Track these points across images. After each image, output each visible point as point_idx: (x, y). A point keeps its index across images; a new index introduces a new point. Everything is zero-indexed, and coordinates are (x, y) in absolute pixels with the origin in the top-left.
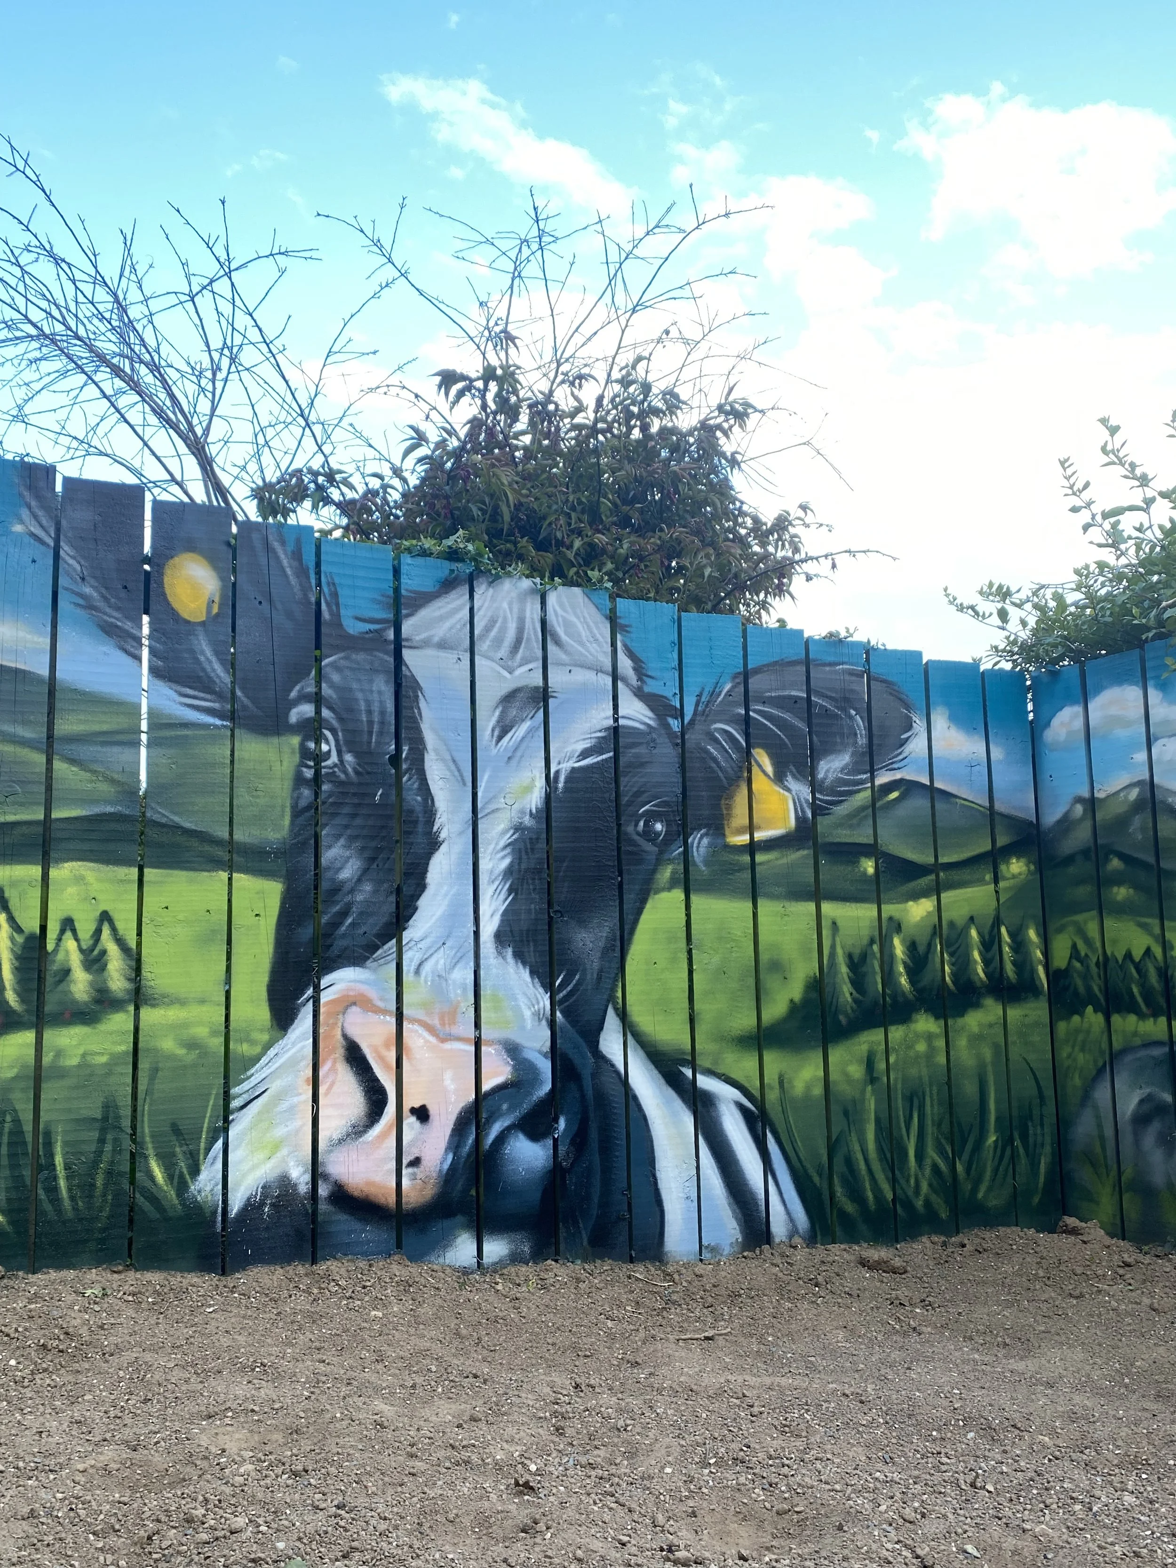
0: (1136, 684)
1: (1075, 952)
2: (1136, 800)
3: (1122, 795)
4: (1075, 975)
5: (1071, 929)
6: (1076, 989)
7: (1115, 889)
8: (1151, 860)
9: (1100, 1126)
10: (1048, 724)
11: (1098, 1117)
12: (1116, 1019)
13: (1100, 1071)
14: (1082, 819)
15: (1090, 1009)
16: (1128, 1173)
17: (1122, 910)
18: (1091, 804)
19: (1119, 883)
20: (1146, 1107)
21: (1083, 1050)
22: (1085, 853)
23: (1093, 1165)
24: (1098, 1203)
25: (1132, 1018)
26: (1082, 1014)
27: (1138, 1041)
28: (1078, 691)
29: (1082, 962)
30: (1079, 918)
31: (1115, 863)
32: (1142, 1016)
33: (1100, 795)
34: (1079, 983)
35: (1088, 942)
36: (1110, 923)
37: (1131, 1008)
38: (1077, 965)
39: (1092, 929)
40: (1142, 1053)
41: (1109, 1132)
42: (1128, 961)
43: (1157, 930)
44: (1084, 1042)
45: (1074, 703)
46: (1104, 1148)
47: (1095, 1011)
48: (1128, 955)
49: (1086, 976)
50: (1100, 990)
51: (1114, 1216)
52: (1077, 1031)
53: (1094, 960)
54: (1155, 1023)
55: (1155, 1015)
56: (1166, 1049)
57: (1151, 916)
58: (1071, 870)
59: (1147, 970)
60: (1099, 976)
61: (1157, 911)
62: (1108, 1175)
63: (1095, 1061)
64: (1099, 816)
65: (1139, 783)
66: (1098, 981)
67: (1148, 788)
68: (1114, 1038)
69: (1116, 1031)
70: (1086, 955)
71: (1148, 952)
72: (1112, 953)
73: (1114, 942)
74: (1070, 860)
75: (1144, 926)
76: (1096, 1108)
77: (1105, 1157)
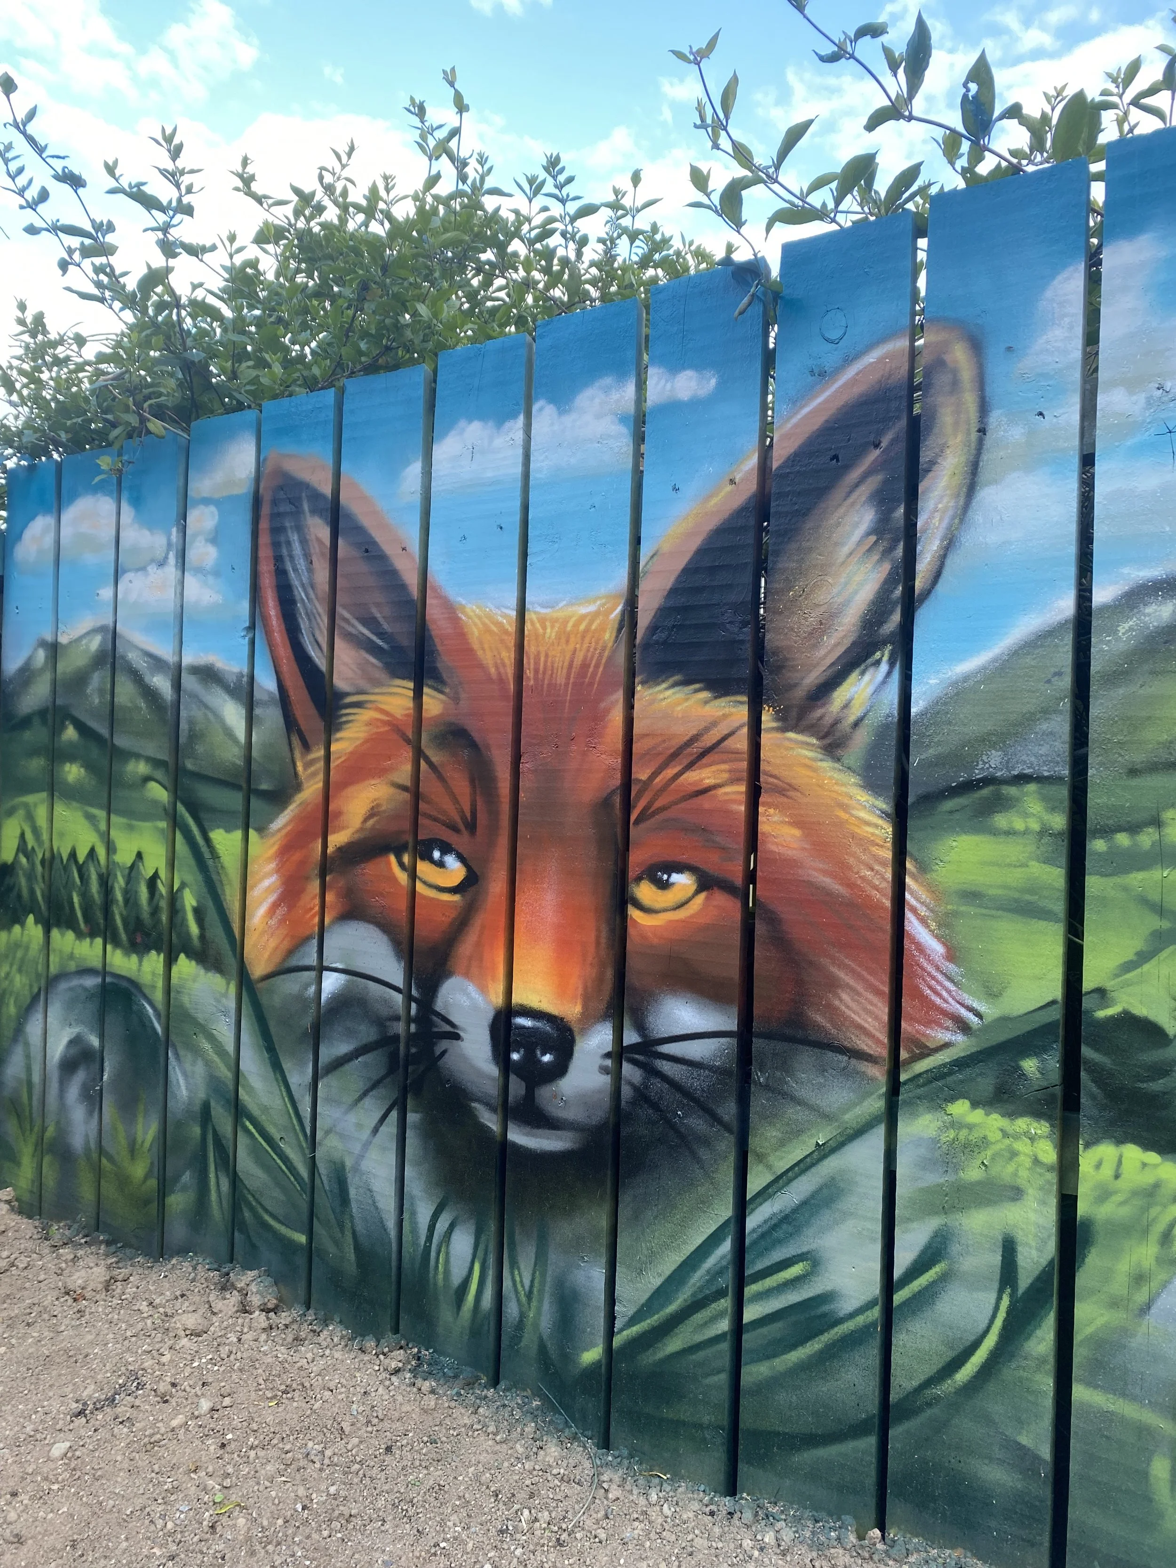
0: (109, 494)
1: (22, 847)
2: (97, 651)
3: (84, 642)
4: (21, 873)
5: (21, 812)
6: (20, 890)
7: (67, 767)
8: (104, 732)
9: (29, 1069)
10: (19, 537)
11: (28, 1057)
12: (55, 933)
13: (35, 998)
14: (42, 670)
15: (31, 919)
16: (50, 1132)
17: (73, 794)
18: (54, 649)
19: (72, 759)
20: (73, 1051)
21: (20, 970)
22: (42, 713)
23: (19, 1116)
24: (18, 1164)
25: (70, 935)
26: (23, 924)
27: (72, 966)
28: (51, 495)
29: (27, 856)
30: (30, 799)
31: (70, 733)
32: (80, 935)
33: (63, 640)
34: (23, 882)
35: (36, 831)
36: (60, 809)
37: (70, 924)
38: (24, 860)
39: (41, 814)
40: (75, 982)
41: (36, 1078)
42: (72, 860)
43: (103, 826)
44: (22, 960)
45: (47, 511)
46: (30, 1098)
47: (37, 922)
48: (73, 855)
49: (31, 876)
50: (43, 896)
51: (33, 1181)
52: (17, 945)
53: (40, 856)
54: (91, 943)
55: (92, 935)
56: (99, 980)
57: (100, 807)
58: (27, 735)
59: (89, 876)
60: (43, 877)
61: (105, 801)
62: (31, 1130)
63: (31, 986)
64: (60, 667)
65: (102, 629)
66: (42, 885)
67: (110, 636)
68: (51, 958)
69: (54, 951)
70: (33, 848)
71: (92, 852)
72: (58, 849)
73: (62, 835)
74: (26, 722)
75: (90, 818)
76: (27, 1044)
77: (30, 1105)
